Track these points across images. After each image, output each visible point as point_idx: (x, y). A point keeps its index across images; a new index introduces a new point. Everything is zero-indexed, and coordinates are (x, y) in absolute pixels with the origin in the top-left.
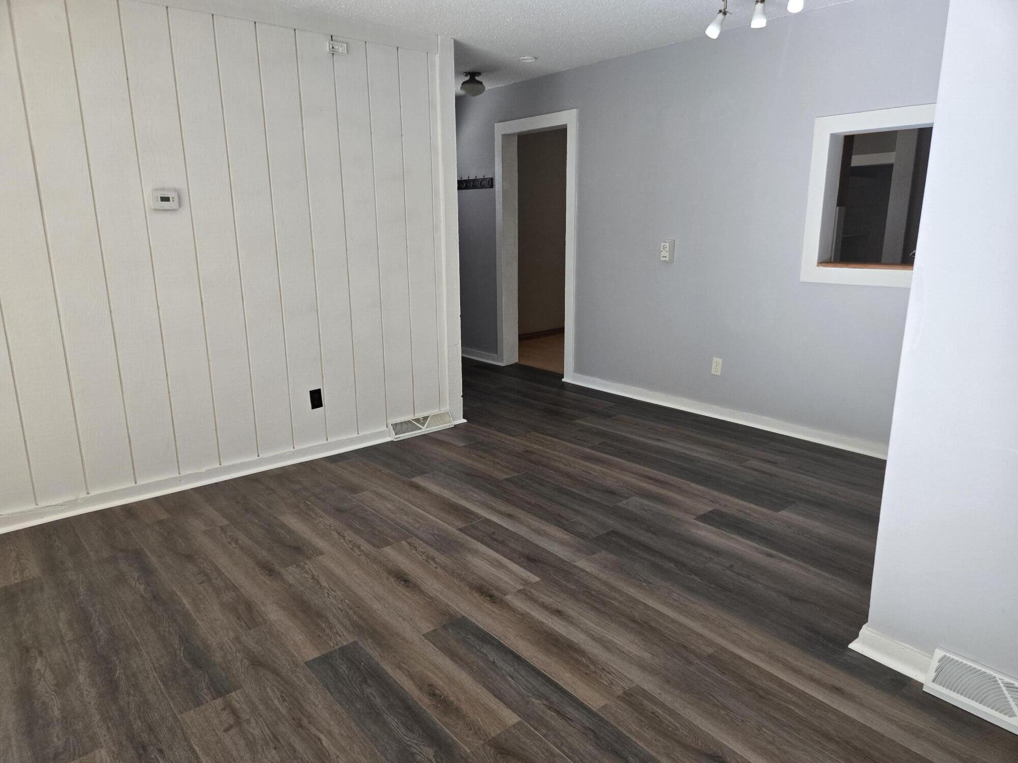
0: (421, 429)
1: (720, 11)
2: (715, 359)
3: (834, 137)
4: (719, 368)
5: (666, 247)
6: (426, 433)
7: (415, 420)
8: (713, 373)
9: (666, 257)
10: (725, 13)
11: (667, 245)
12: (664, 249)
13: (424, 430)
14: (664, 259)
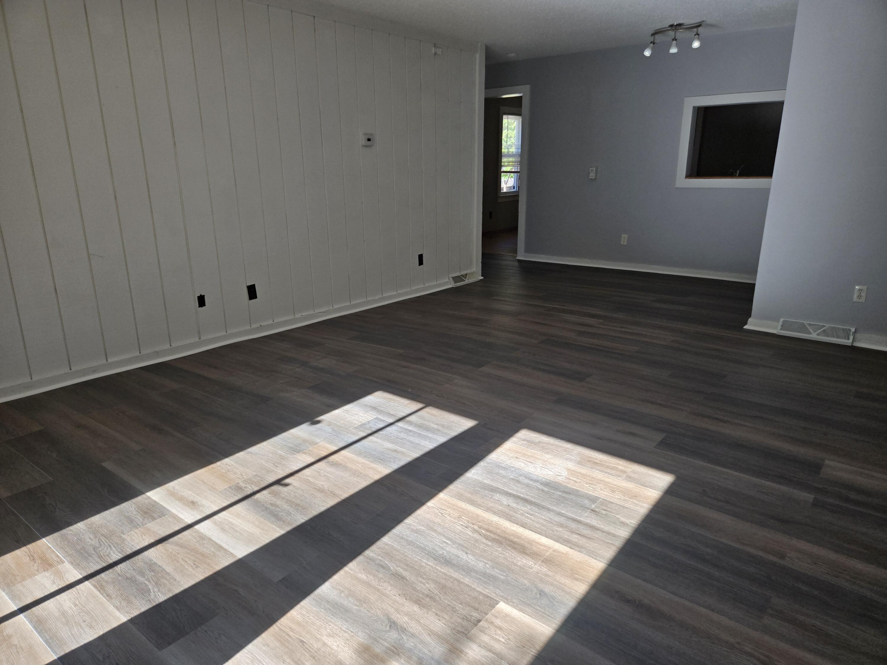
0: (465, 281)
1: (651, 42)
2: (623, 235)
3: (694, 107)
4: (626, 240)
5: (593, 170)
6: (468, 283)
7: (461, 275)
8: (622, 243)
9: (593, 176)
10: (654, 43)
11: (594, 169)
12: (591, 171)
13: (467, 281)
14: (592, 178)
